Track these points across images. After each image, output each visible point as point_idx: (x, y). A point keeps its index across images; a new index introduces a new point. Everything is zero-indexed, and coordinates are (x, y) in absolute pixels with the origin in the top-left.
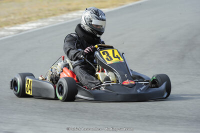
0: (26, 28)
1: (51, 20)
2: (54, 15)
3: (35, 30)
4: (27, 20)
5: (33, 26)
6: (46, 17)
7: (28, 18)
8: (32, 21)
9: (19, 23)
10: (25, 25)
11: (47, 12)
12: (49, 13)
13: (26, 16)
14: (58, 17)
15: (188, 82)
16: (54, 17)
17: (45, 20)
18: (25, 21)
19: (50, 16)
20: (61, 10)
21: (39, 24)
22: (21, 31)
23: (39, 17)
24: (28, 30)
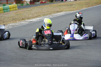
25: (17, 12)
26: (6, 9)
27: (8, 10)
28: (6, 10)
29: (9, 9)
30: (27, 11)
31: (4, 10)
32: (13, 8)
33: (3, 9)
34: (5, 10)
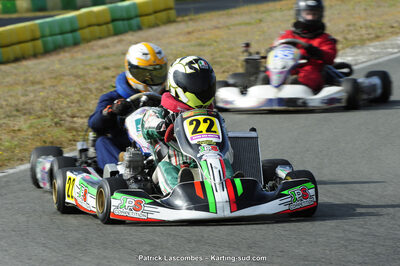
25: (189, 33)
26: (125, 15)
27: (134, 22)
28: (126, 22)
29: (139, 19)
30: (240, 24)
31: (113, 20)
32: (156, 12)
33: (109, 18)
34: (120, 23)
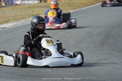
0: (7, 26)
1: (22, 21)
2: (24, 18)
3: (12, 27)
4: (8, 21)
5: (11, 25)
6: (19, 19)
7: (8, 20)
8: (11, 22)
9: (3, 23)
10: (7, 24)
11: (20, 16)
12: (21, 17)
13: (7, 19)
14: (27, 19)
15: (105, 59)
16: (24, 20)
17: (18, 21)
18: (6, 22)
19: (22, 19)
20: (28, 15)
21: (15, 24)
22: (4, 28)
23: (15, 20)
24: (8, 27)
